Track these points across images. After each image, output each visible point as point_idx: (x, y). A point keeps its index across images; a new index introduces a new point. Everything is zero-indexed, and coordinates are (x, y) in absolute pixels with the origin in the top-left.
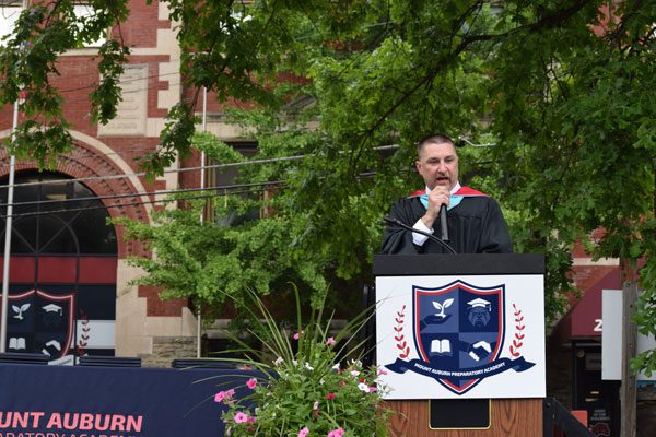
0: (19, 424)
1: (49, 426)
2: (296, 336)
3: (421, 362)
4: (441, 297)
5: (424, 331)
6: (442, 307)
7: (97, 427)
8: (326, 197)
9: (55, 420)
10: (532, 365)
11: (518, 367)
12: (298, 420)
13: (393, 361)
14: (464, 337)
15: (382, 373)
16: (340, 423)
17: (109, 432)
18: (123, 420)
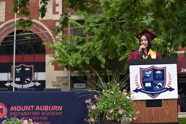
0: (27, 109)
1: (36, 110)
2: (108, 83)
3: (143, 89)
4: (148, 71)
5: (143, 81)
6: (148, 74)
7: (50, 110)
8: (106, 37)
9: (38, 108)
10: (174, 89)
11: (170, 90)
12: (109, 107)
13: (135, 89)
14: (155, 82)
15: (132, 93)
16: (121, 108)
17: (53, 111)
18: (57, 107)
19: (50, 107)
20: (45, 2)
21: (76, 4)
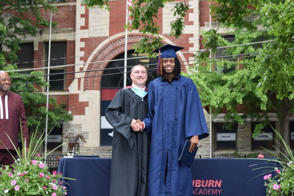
17: (207, 188)
18: (213, 182)
19: (203, 181)
20: (181, 13)
21: (229, 16)
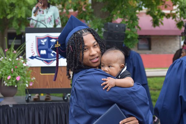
2: (6, 50)
3: (38, 56)
4: (43, 39)
5: (39, 48)
12: (7, 74)
13: (31, 56)
14: (49, 50)
15: (29, 60)
16: (19, 74)
